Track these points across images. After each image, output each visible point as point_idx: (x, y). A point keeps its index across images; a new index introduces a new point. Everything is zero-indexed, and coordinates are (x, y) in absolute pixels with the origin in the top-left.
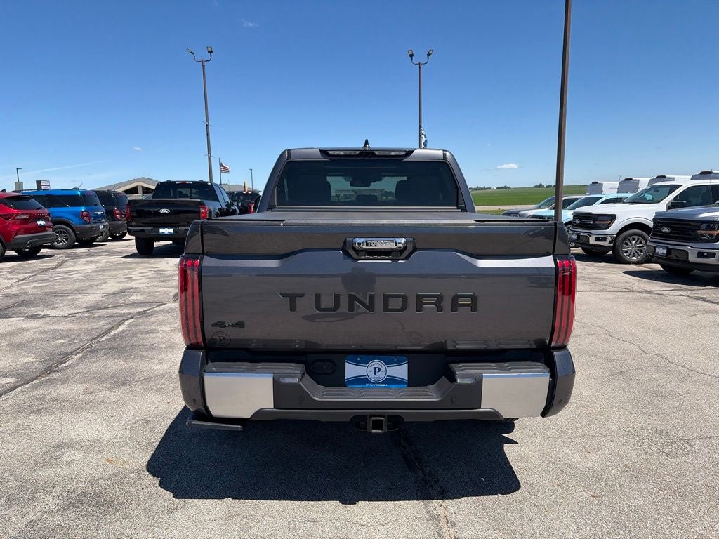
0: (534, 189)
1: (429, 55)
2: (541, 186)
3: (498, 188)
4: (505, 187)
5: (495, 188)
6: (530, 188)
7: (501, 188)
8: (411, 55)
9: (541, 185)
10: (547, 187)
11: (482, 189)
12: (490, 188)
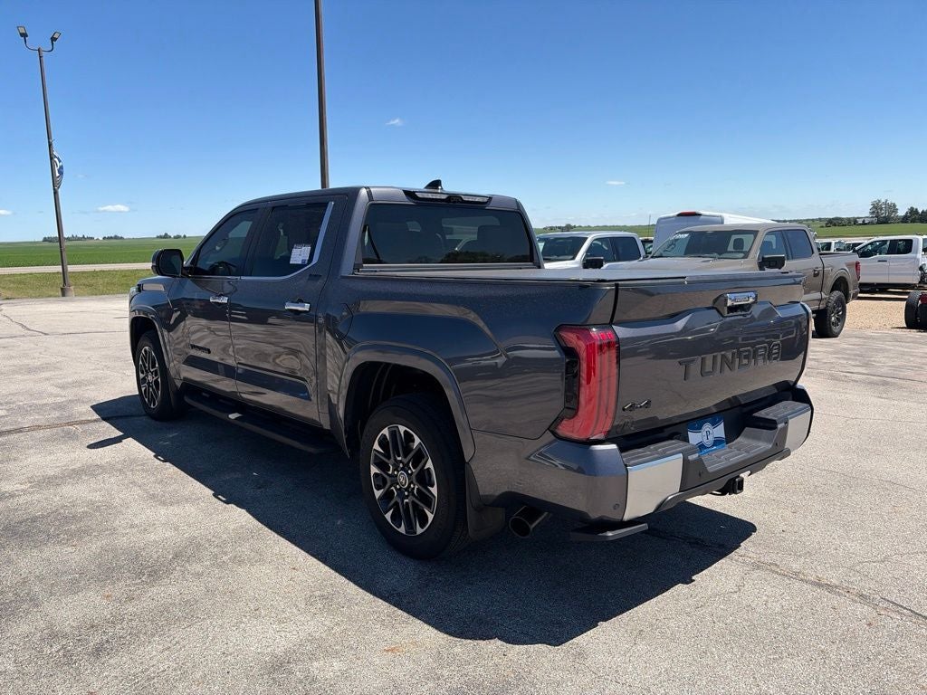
0: (159, 240)
1: (53, 39)
2: (166, 236)
3: (104, 238)
4: (116, 237)
5: (101, 239)
6: (154, 238)
7: (109, 238)
8: (24, 35)
9: (166, 234)
10: (175, 237)
11: (79, 239)
12: (92, 238)
